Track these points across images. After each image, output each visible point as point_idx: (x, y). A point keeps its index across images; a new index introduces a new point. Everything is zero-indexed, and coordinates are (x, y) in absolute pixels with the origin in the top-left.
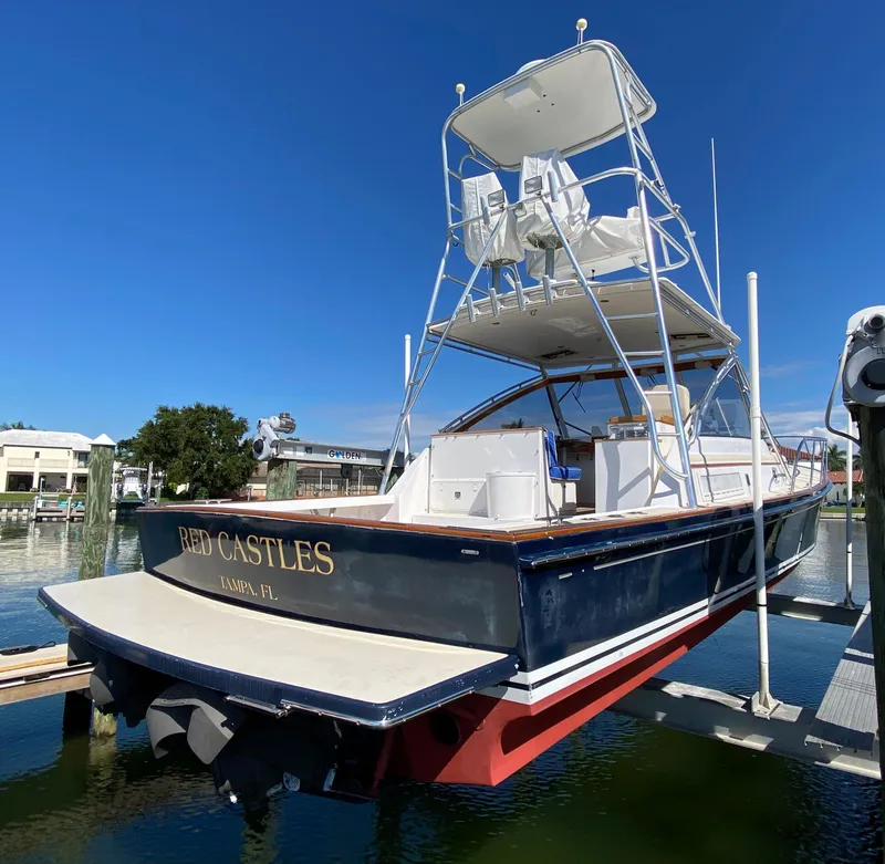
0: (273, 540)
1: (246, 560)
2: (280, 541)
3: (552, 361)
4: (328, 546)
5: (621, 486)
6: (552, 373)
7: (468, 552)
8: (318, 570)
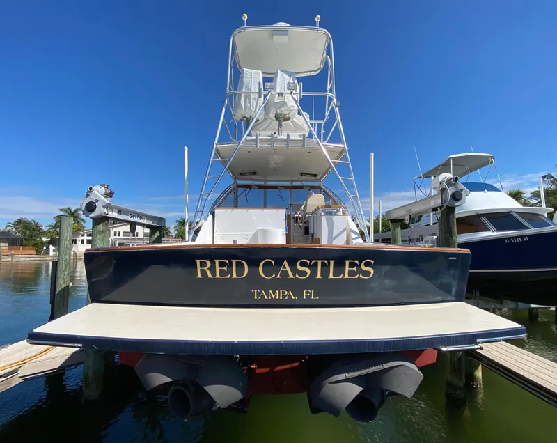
0: (326, 261)
1: (291, 276)
2: (332, 262)
3: (244, 177)
4: (372, 262)
5: (334, 236)
6: (240, 182)
7: (454, 258)
8: (361, 276)
